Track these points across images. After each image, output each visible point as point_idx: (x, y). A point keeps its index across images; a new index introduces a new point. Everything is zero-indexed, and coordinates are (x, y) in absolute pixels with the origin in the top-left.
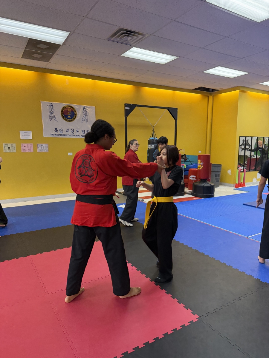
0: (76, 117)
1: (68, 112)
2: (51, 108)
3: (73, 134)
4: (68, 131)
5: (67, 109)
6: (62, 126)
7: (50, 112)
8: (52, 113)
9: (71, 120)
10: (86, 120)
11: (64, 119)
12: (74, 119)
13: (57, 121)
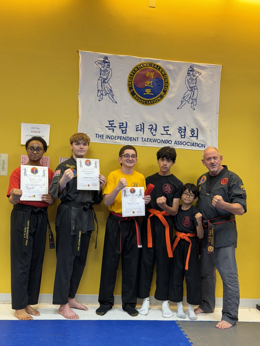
0: (165, 92)
1: (148, 78)
2: (102, 69)
3: (154, 137)
4: (141, 128)
5: (144, 72)
6: (126, 116)
7: (101, 80)
8: (106, 81)
9: (152, 101)
10: (193, 101)
11: (135, 97)
12: (160, 99)
13: (115, 102)
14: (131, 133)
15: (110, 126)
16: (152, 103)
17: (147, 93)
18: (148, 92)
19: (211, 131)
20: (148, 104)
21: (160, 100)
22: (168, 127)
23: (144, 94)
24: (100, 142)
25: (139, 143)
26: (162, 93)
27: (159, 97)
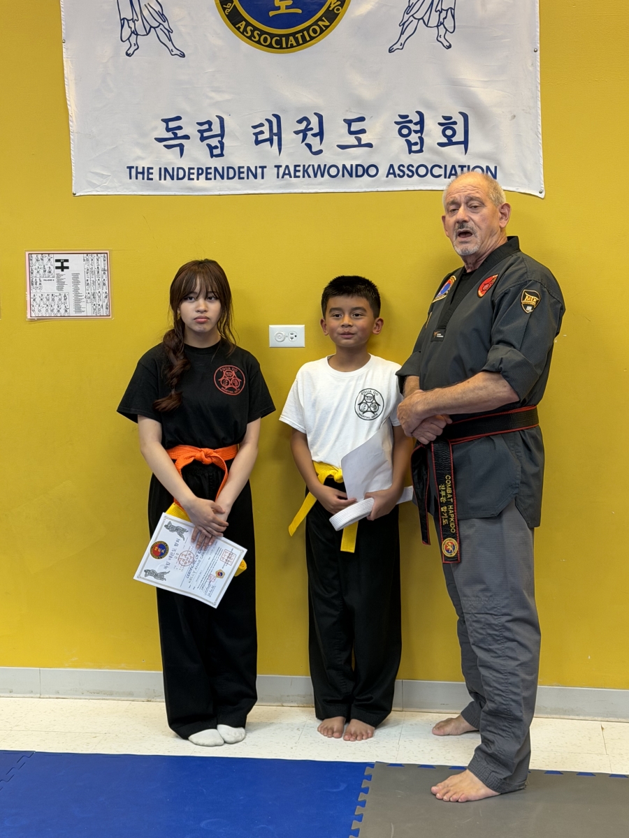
3: (316, 161)
4: (269, 133)
6: (218, 97)
9: (299, 36)
10: (445, 18)
11: (241, 30)
12: (327, 23)
13: (178, 53)
14: (239, 152)
15: (170, 135)
16: (301, 42)
18: (283, 5)
19: (515, 116)
20: (287, 48)
21: (327, 27)
22: (362, 119)
23: (272, 14)
24: (142, 191)
25: (269, 185)
26: (331, 4)
27: (323, 18)
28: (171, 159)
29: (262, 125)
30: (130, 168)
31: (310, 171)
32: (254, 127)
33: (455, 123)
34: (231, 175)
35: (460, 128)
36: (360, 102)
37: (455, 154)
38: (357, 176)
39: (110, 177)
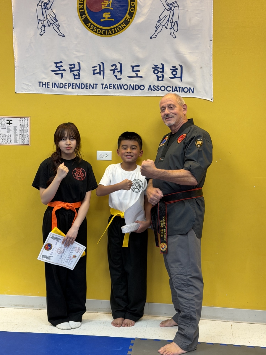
3: (118, 82)
4: (99, 70)
7: (41, 6)
8: (48, 6)
9: (113, 30)
10: (174, 25)
11: (89, 27)
12: (125, 25)
13: (62, 35)
14: (86, 77)
15: (57, 69)
16: (114, 33)
17: (105, 18)
18: (107, 17)
19: (201, 67)
20: (108, 35)
21: (125, 27)
22: (138, 66)
23: (102, 20)
24: (44, 92)
25: (98, 92)
26: (126, 17)
27: (123, 23)
28: (58, 79)
29: (96, 67)
30: (40, 82)
31: (116, 86)
32: (93, 67)
33: (177, 69)
34: (83, 87)
35: (179, 71)
36: (138, 59)
37: (176, 82)
38: (136, 89)
39: (31, 86)
